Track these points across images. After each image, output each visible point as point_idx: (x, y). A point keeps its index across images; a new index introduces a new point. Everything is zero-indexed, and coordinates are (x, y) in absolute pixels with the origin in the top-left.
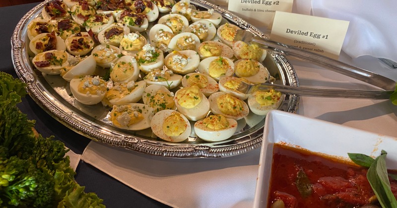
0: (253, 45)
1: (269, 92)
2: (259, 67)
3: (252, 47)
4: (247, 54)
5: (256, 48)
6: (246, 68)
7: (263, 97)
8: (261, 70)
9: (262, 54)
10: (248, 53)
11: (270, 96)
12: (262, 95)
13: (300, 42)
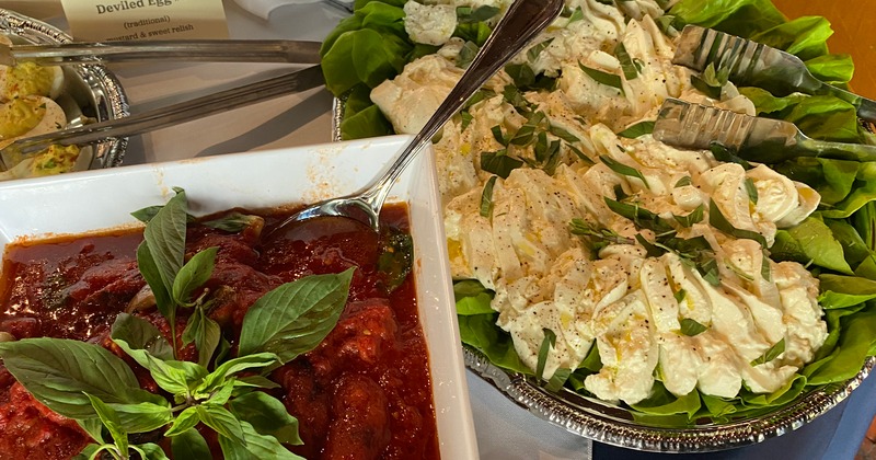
0: (22, 66)
1: (47, 152)
2: (44, 106)
3: (23, 70)
4: (16, 88)
5: (33, 69)
6: (13, 117)
7: (39, 167)
8: (48, 112)
9: (50, 76)
10: (17, 85)
11: (52, 160)
12: (39, 161)
13: (136, 24)
